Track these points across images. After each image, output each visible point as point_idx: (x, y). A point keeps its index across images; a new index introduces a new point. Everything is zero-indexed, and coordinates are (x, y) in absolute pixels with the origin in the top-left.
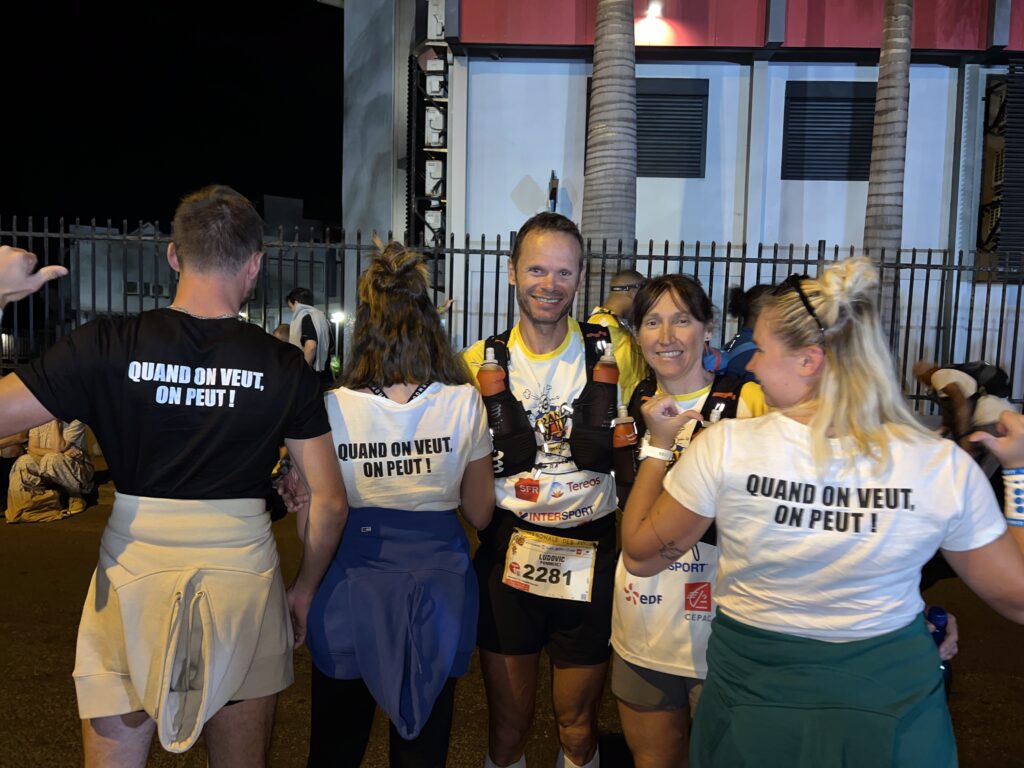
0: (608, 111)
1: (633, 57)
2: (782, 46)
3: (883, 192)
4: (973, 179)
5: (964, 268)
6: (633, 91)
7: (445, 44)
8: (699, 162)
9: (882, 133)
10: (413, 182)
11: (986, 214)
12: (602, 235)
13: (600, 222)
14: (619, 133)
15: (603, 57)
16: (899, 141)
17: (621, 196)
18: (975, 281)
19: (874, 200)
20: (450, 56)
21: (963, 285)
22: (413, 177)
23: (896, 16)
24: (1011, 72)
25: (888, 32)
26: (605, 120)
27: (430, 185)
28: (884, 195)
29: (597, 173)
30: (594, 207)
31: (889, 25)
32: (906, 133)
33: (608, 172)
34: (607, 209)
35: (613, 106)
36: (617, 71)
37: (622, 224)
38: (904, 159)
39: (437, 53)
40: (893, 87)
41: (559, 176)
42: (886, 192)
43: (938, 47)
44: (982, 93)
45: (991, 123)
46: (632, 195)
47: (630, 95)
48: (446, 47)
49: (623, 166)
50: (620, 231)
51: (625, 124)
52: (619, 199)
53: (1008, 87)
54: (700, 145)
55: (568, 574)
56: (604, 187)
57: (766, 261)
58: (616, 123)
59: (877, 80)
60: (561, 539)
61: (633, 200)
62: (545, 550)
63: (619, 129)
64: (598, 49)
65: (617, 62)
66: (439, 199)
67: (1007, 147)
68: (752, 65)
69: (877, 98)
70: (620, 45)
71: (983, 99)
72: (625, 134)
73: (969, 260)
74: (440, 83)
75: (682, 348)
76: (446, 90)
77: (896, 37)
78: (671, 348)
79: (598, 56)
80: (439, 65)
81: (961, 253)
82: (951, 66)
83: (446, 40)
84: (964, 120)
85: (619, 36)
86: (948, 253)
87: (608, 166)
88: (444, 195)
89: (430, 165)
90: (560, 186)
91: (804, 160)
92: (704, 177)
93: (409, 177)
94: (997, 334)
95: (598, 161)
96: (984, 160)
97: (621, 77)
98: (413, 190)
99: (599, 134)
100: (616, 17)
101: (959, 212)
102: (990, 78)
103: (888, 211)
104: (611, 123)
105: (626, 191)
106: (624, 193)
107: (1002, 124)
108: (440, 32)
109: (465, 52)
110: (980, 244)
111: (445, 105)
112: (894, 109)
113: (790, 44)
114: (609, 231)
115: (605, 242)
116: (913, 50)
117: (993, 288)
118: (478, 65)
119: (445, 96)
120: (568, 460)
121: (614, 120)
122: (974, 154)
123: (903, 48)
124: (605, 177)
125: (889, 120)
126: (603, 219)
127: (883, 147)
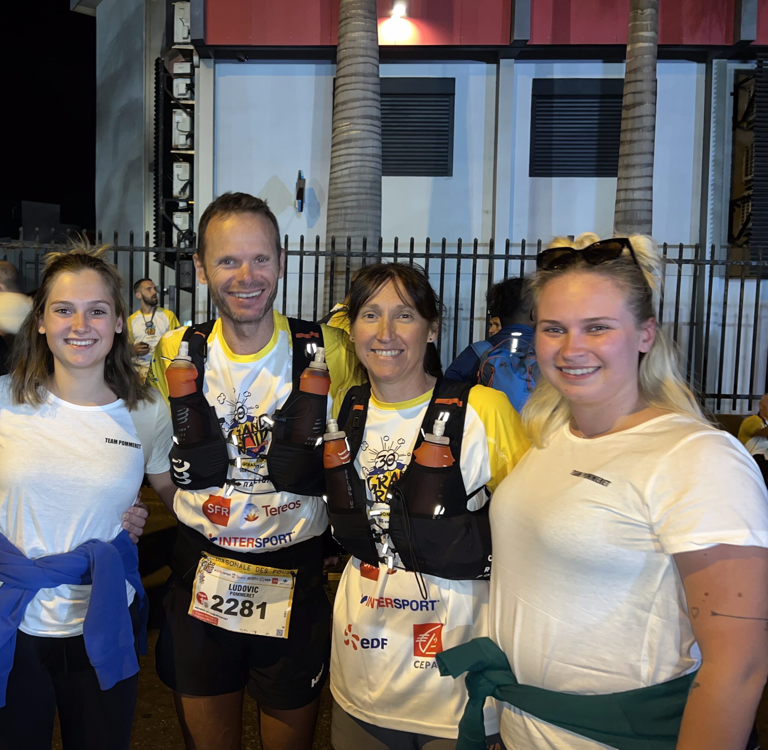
0: (352, 109)
1: (377, 55)
2: (528, 43)
3: (632, 186)
4: (723, 173)
5: (716, 263)
6: (377, 88)
7: (191, 47)
8: (447, 161)
9: (630, 127)
10: (160, 184)
11: (737, 209)
12: (347, 234)
13: (345, 221)
14: (363, 130)
15: (347, 54)
16: (648, 135)
17: (367, 194)
18: (728, 277)
19: (623, 195)
20: (196, 59)
21: (715, 280)
22: (160, 179)
23: (642, 10)
24: (758, 67)
25: (634, 26)
26: (349, 118)
27: (177, 187)
28: (633, 190)
29: (342, 171)
30: (339, 205)
31: (635, 19)
32: (654, 127)
33: (352, 170)
34: (352, 207)
35: (358, 104)
36: (361, 68)
37: (367, 222)
38: (653, 154)
39: (184, 57)
40: (640, 81)
41: (306, 176)
42: (636, 186)
43: (684, 43)
44: (730, 88)
45: (740, 118)
46: (378, 193)
47: (374, 92)
48: (192, 50)
49: (368, 164)
50: (366, 229)
51: (369, 121)
52: (364, 197)
53: (756, 81)
54: (447, 144)
55: (263, 606)
56: (349, 185)
57: (514, 257)
58: (360, 121)
59: (624, 77)
60: (253, 567)
61: (377, 198)
62: (236, 579)
63: (363, 127)
64: (341, 46)
65: (361, 59)
66: (186, 201)
67: (756, 141)
68: (498, 63)
69: (624, 93)
70: (363, 42)
71: (732, 94)
72: (368, 131)
73: (721, 255)
74: (187, 85)
75: (404, 347)
76: (193, 93)
77: (642, 31)
78: (389, 346)
79: (340, 55)
80: (185, 68)
81: (713, 247)
82: (698, 61)
83: (193, 42)
84: (713, 115)
85: (362, 34)
86: (699, 247)
87: (353, 164)
88: (191, 197)
89: (177, 167)
90: (307, 187)
91: (551, 157)
92: (452, 176)
93: (156, 179)
94: (752, 329)
95: (342, 159)
96: (733, 156)
97: (364, 75)
98: (160, 192)
99: (344, 132)
100: (359, 15)
101: (710, 207)
102: (738, 73)
103: (638, 205)
104: (355, 121)
105: (371, 188)
106: (369, 191)
107: (751, 118)
108: (186, 35)
109: (212, 56)
110: (731, 238)
111: (192, 107)
112: (641, 104)
113: (535, 43)
114: (354, 229)
115: (349, 240)
116: (659, 46)
117: (746, 284)
118: (223, 67)
119: (192, 98)
120: (265, 479)
121: (358, 117)
122: (724, 149)
123: (651, 42)
124: (350, 175)
125: (636, 115)
126: (348, 217)
127: (631, 142)
